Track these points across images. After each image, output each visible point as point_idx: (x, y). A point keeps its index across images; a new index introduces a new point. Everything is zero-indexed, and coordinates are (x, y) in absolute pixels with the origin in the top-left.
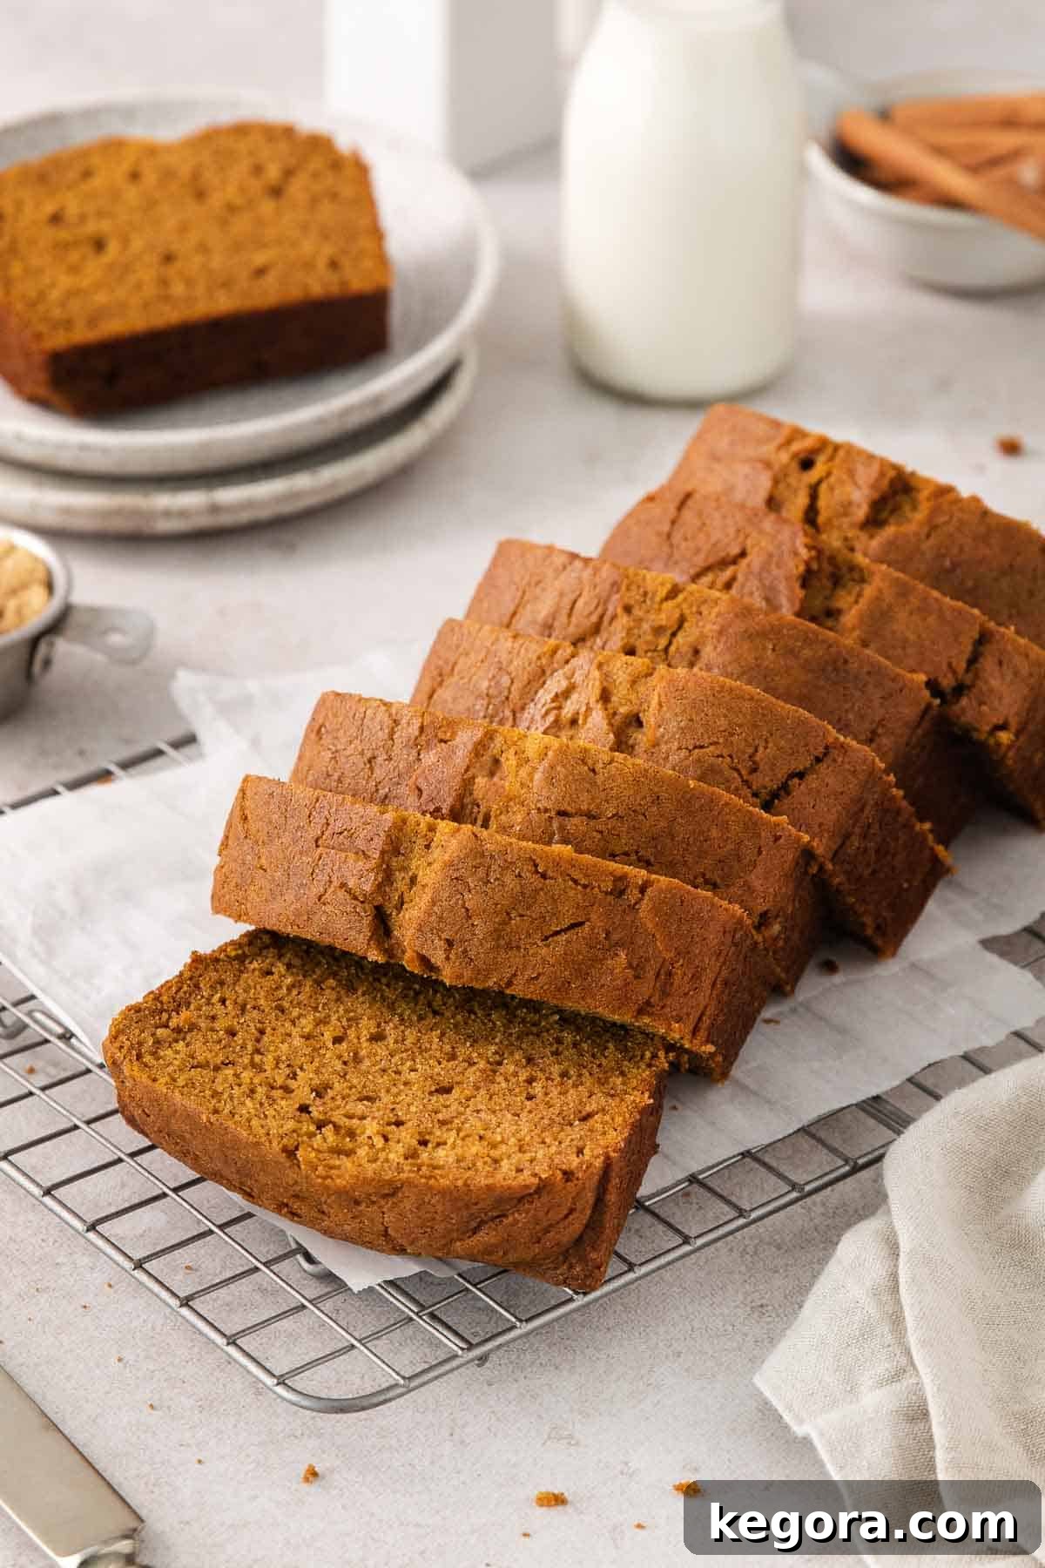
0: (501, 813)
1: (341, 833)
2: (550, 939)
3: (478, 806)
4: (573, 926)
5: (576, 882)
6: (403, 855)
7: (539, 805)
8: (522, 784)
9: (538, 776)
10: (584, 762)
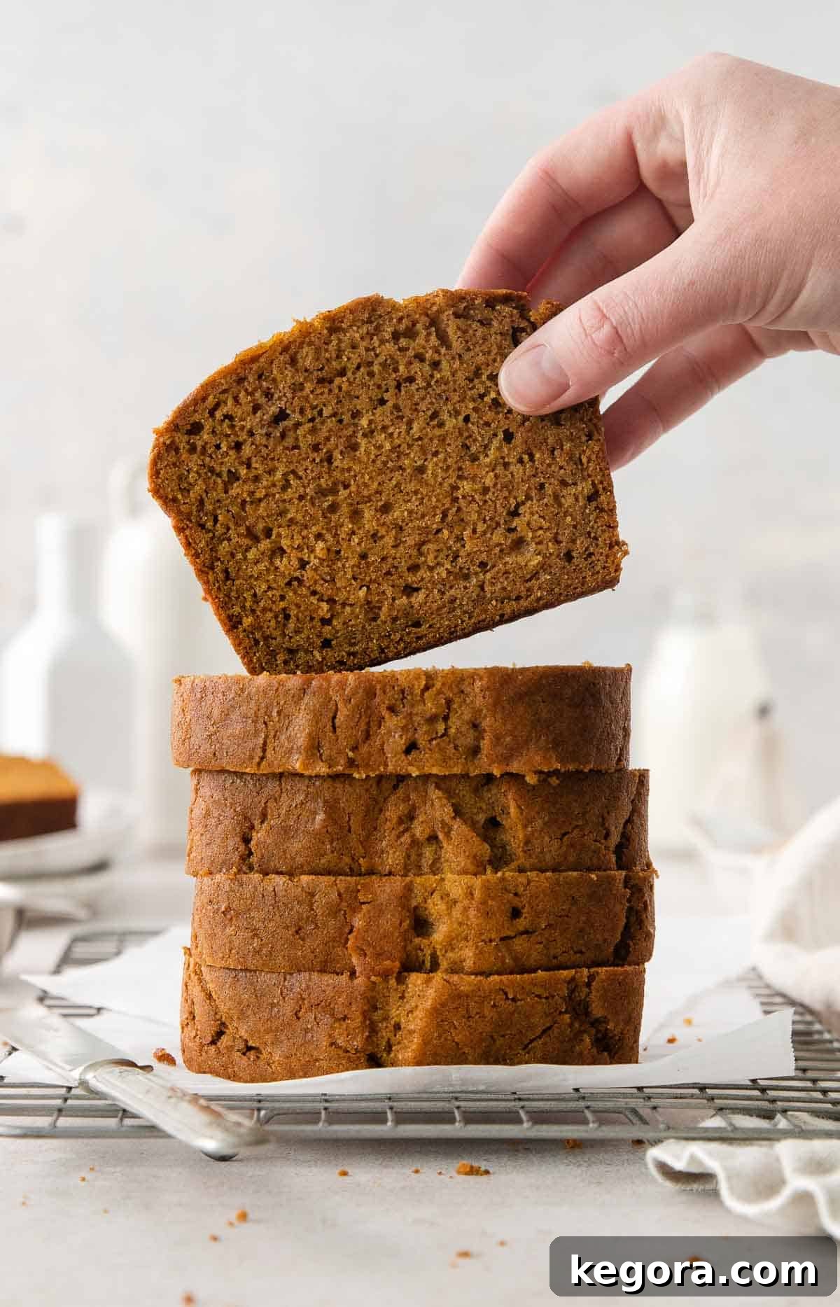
0: (446, 952)
1: (318, 1005)
2: (530, 1046)
3: (422, 950)
4: (544, 1032)
5: (539, 996)
6: (381, 1009)
7: (483, 937)
8: (460, 924)
9: (472, 913)
10: (506, 890)
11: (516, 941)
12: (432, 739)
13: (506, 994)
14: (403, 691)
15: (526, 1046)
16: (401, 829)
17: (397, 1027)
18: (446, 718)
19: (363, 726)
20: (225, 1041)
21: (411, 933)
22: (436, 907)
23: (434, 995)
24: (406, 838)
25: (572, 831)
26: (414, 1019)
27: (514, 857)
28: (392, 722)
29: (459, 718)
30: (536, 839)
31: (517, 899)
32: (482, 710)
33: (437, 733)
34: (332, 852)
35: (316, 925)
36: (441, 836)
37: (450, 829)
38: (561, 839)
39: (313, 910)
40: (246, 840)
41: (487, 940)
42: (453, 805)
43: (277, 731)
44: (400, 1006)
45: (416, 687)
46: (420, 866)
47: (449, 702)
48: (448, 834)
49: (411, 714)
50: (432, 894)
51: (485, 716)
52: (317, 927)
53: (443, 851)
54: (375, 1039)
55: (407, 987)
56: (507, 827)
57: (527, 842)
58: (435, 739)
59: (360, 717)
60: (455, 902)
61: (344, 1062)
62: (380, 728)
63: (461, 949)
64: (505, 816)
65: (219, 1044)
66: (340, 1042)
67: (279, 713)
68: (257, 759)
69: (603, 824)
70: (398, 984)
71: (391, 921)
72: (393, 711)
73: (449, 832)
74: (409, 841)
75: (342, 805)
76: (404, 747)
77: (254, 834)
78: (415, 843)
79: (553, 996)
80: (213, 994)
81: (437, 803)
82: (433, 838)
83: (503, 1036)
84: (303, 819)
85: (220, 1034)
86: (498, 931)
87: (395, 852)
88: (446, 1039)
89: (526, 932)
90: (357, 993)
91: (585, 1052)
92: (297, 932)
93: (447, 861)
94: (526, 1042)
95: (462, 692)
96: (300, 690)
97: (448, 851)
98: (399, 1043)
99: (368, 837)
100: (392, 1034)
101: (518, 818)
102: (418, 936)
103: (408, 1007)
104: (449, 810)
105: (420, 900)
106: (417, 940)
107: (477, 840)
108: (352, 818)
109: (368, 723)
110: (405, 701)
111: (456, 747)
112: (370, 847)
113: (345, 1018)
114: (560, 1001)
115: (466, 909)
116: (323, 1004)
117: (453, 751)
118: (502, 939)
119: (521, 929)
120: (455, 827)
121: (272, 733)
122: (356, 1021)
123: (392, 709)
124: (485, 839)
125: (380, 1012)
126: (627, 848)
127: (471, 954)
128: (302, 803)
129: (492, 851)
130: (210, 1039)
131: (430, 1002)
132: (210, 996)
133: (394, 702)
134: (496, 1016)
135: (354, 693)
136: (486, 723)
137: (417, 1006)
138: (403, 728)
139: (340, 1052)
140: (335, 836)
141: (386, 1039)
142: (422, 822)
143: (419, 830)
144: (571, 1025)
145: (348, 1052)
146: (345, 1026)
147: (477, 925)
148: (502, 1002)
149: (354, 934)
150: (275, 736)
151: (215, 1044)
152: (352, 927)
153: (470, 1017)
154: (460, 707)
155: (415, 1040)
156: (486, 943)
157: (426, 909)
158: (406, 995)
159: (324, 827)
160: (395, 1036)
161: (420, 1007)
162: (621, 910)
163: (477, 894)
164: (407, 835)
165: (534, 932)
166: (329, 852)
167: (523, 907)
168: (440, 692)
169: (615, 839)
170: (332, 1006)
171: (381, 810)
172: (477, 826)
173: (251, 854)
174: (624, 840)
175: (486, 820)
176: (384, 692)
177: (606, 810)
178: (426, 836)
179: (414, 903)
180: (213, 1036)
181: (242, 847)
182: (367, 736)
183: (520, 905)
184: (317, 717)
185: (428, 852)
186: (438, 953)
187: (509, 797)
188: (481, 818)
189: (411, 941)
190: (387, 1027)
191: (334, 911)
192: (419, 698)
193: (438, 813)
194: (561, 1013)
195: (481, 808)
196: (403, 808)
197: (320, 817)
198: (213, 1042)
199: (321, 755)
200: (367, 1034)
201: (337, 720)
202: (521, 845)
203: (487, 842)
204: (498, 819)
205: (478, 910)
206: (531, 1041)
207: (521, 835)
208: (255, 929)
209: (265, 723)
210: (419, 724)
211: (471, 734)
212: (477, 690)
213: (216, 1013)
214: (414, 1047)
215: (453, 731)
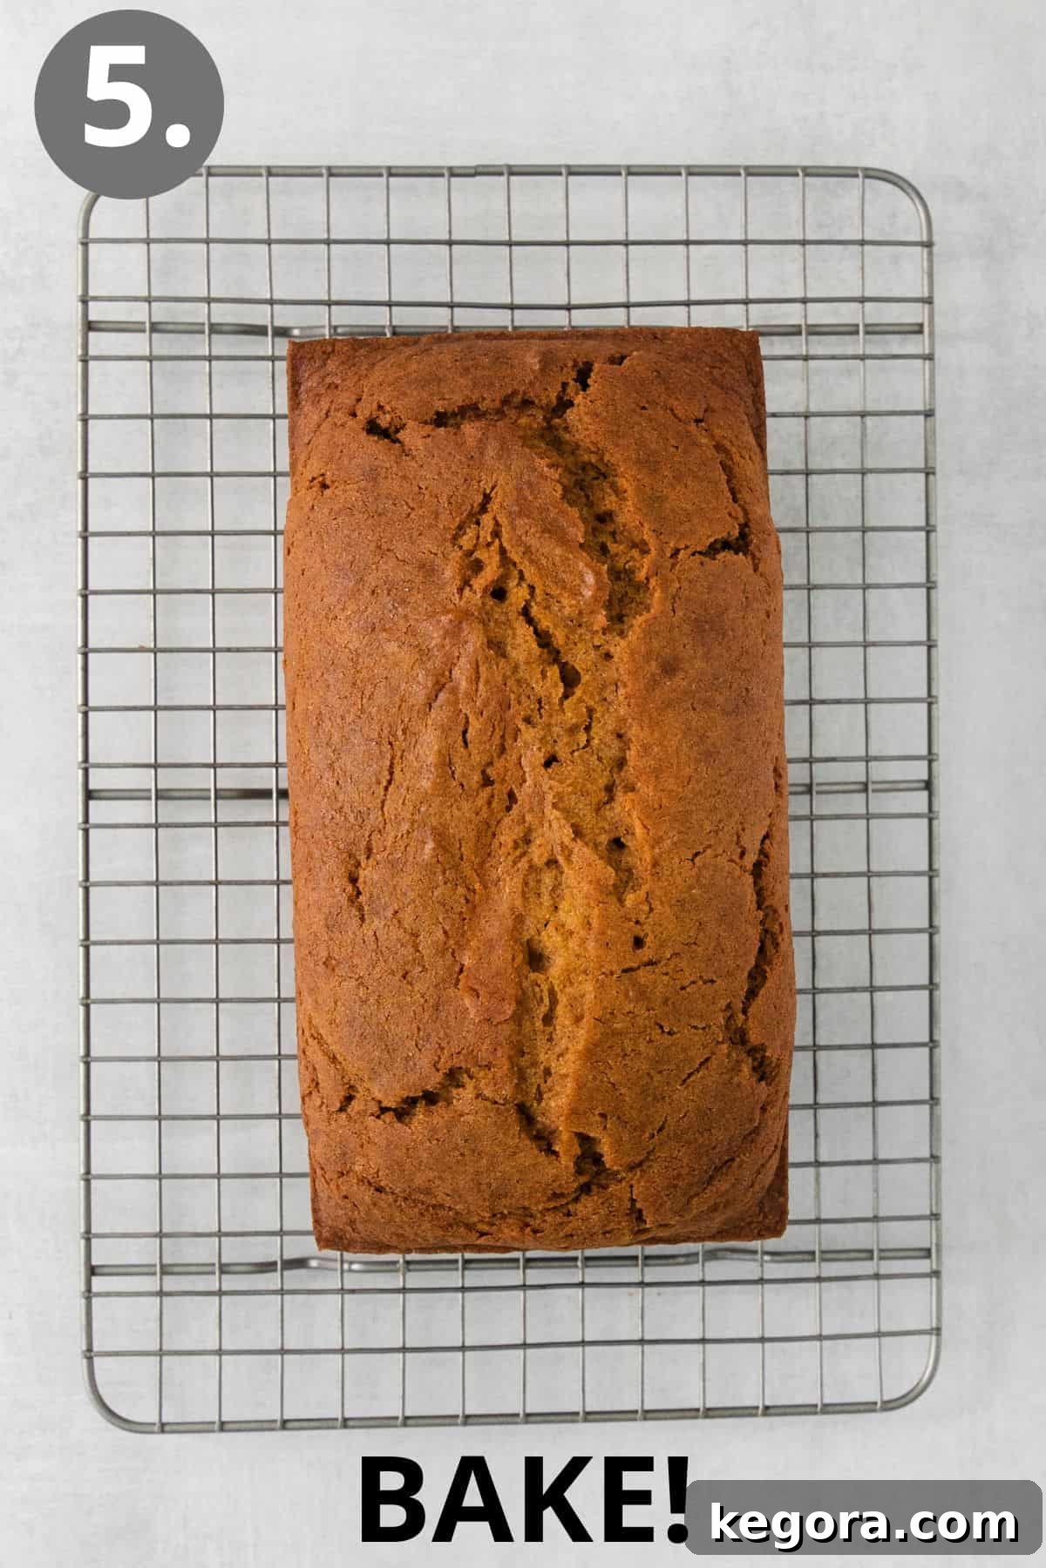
11: (641, 972)
12: (574, 751)
13: (661, 1027)
14: (540, 702)
15: (685, 1081)
16: (518, 853)
17: (547, 1072)
18: (588, 729)
19: (497, 740)
20: (356, 1105)
21: (526, 968)
22: (550, 940)
23: (585, 1036)
24: (523, 864)
25: (704, 851)
26: (566, 1062)
27: (640, 881)
28: (528, 734)
29: (602, 728)
30: (665, 860)
31: (638, 926)
32: (627, 719)
33: (578, 745)
34: (445, 883)
35: (424, 966)
36: (561, 859)
37: (571, 852)
38: (692, 860)
39: (418, 951)
40: (353, 880)
41: (608, 972)
42: (573, 826)
43: (404, 751)
44: (549, 1049)
45: (554, 695)
46: (539, 894)
47: (590, 711)
48: (568, 859)
49: (549, 725)
50: (546, 925)
51: (631, 726)
52: (424, 969)
53: (564, 875)
54: (524, 1087)
55: (555, 1029)
56: (632, 849)
57: (655, 864)
58: (578, 750)
59: (494, 729)
60: (571, 933)
61: (492, 1115)
62: (516, 741)
63: (580, 983)
64: (629, 837)
65: (349, 1110)
66: (487, 1093)
67: (404, 732)
68: (385, 784)
69: (738, 843)
70: (544, 1026)
71: (503, 957)
72: (529, 723)
73: (569, 856)
74: (526, 866)
75: (451, 831)
76: (543, 761)
77: (361, 872)
78: (532, 868)
79: (710, 1027)
80: (338, 1056)
81: (555, 825)
82: (552, 863)
83: (660, 1072)
84: (411, 850)
85: (349, 1099)
86: (619, 963)
87: (512, 879)
88: (602, 1081)
89: (651, 963)
90: (501, 1038)
91: (744, 1083)
92: (404, 977)
93: (568, 887)
94: (683, 1078)
95: (605, 699)
96: (425, 705)
97: (569, 874)
98: (550, 1090)
99: (482, 864)
100: (542, 1080)
101: (644, 839)
102: (534, 971)
103: (557, 1050)
104: (568, 831)
105: (532, 932)
106: (533, 976)
107: (600, 863)
108: (463, 844)
109: (503, 737)
110: (542, 711)
111: (600, 759)
112: (484, 875)
113: (488, 1067)
114: (717, 1030)
115: (583, 941)
116: (464, 1052)
117: (597, 762)
118: (625, 971)
119: (645, 959)
120: (576, 851)
121: (399, 754)
122: (502, 1066)
123: (528, 720)
124: (610, 862)
125: (527, 1057)
126: (766, 866)
127: (591, 988)
128: (408, 832)
129: (617, 874)
130: (338, 1105)
131: (582, 1043)
132: (334, 1059)
133: (529, 712)
134: (652, 1053)
135: (486, 704)
136: (633, 732)
137: (567, 1049)
138: (541, 740)
139: (488, 1104)
140: (447, 866)
141: (535, 1087)
142: (540, 846)
143: (537, 854)
144: (729, 1055)
145: (496, 1103)
146: (490, 1076)
147: (597, 957)
148: (658, 1037)
149: (465, 974)
150: (401, 758)
151: (345, 1110)
152: (463, 965)
153: (626, 1055)
154: (603, 716)
155: (569, 1085)
156: (607, 976)
157: (540, 942)
158: (554, 1036)
159: (433, 857)
160: (546, 1082)
161: (572, 1049)
162: (754, 933)
163: (595, 923)
164: (524, 859)
165: (660, 962)
166: (441, 883)
167: (647, 935)
168: (581, 700)
169: (751, 858)
170: (474, 1053)
171: (494, 835)
172: (600, 848)
173: (359, 893)
174: (762, 857)
175: (609, 841)
176: (519, 703)
177: (740, 827)
178: (545, 860)
179: (526, 937)
180: (341, 1103)
181: (350, 888)
182: (503, 750)
183: (642, 935)
184: (445, 731)
185: (548, 879)
186: (556, 988)
187: (634, 816)
188: (604, 839)
189: (527, 978)
190: (535, 1073)
191: (442, 951)
192: (558, 708)
193: (557, 835)
194: (718, 1042)
195: (603, 828)
196: (518, 831)
197: (430, 845)
198: (342, 1110)
199: (453, 773)
200: (516, 1081)
201: (468, 735)
202: (649, 867)
203: (611, 865)
204: (622, 840)
205: (597, 941)
206: (690, 1075)
207: (648, 857)
208: (360, 977)
209: (390, 743)
210: (558, 736)
211: (616, 744)
212: (621, 698)
213: (343, 1077)
214: (569, 1092)
215: (596, 742)
